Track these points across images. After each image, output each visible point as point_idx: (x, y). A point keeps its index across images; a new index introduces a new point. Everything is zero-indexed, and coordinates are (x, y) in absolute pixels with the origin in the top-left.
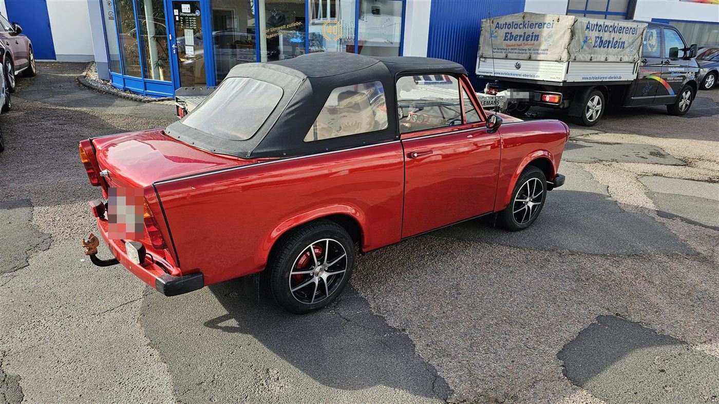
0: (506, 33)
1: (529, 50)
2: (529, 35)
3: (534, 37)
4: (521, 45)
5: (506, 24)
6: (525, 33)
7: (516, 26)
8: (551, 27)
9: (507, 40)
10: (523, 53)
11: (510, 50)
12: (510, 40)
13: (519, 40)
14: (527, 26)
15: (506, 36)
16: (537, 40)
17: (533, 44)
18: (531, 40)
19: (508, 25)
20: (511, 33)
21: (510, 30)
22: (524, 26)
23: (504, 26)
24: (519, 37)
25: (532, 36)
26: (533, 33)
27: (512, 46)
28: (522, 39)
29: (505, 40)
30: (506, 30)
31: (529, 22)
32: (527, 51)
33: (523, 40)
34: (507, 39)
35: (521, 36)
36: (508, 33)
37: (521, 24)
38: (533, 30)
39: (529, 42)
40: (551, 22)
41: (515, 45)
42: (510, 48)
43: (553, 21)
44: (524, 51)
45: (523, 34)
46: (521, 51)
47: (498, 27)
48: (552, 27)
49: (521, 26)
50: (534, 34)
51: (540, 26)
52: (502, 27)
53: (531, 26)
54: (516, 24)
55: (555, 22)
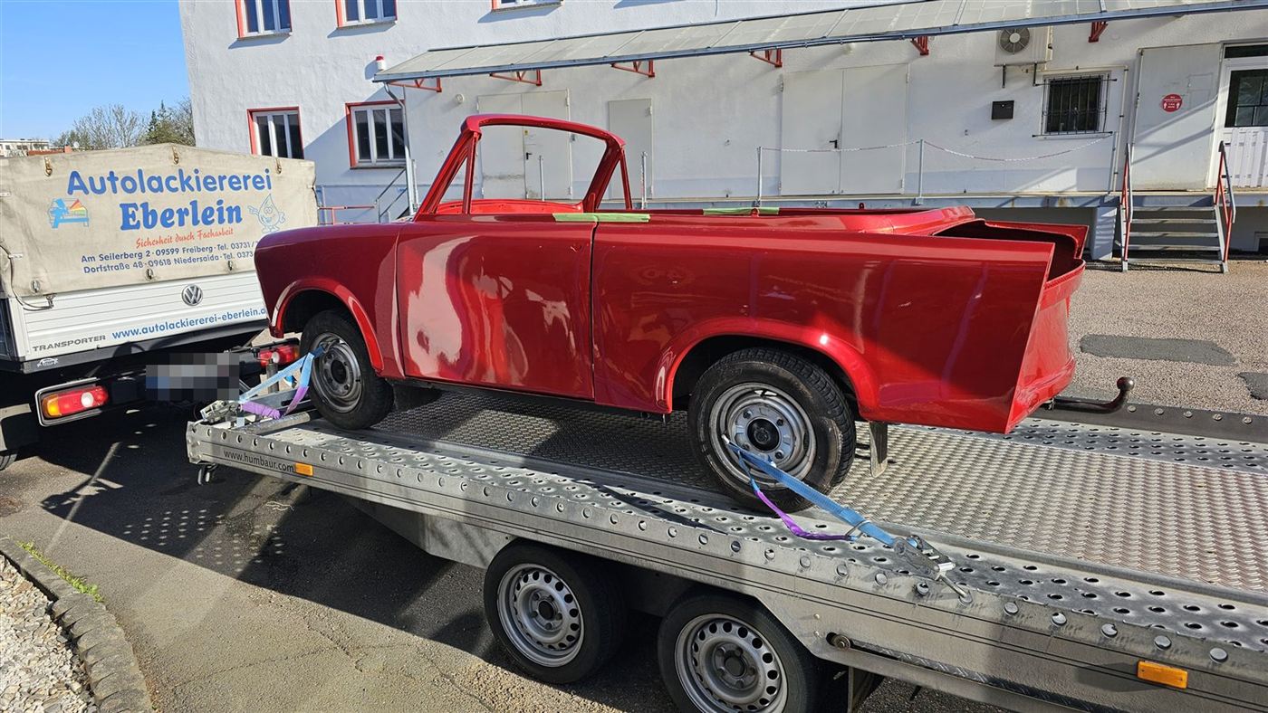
0: (125, 207)
1: (221, 247)
2: (211, 209)
3: (226, 214)
4: (192, 237)
5: (112, 177)
6: (194, 204)
7: (157, 184)
8: (266, 184)
9: (137, 226)
10: (205, 259)
11: (153, 257)
12: (148, 226)
13: (182, 223)
14: (193, 182)
15: (126, 216)
16: (239, 220)
17: (229, 232)
18: (221, 221)
19: (130, 185)
20: (145, 206)
21: (138, 197)
22: (185, 183)
23: (108, 184)
24: (176, 217)
25: (220, 210)
26: (220, 202)
27: (161, 242)
28: (188, 219)
29: (126, 226)
30: (122, 197)
31: (196, 171)
32: (217, 252)
33: (195, 222)
34: (132, 223)
35: (182, 213)
36: (134, 205)
37: (175, 179)
38: (218, 194)
39: (216, 227)
40: (264, 175)
41: (170, 240)
42: (153, 249)
43: (267, 171)
44: (206, 254)
45: (190, 208)
46: (195, 255)
47: (82, 187)
48: (270, 188)
49: (173, 184)
50: (225, 206)
51: (235, 182)
52: (98, 187)
53: (209, 183)
54: (152, 178)
55: (273, 173)
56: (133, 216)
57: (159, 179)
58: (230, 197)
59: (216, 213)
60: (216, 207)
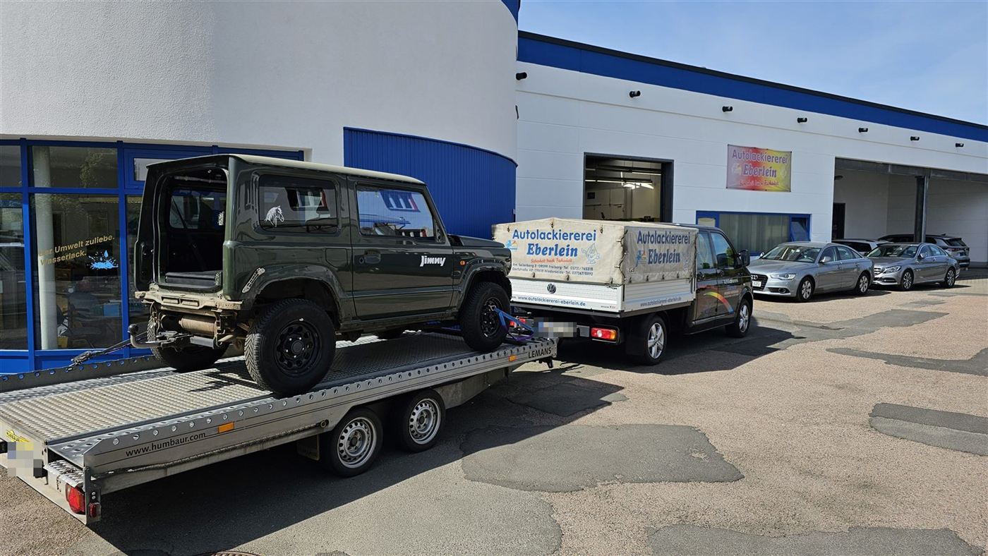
0: (530, 245)
1: (566, 268)
2: (563, 248)
3: (570, 251)
4: (553, 261)
5: (528, 232)
6: (557, 245)
7: (544, 236)
8: (593, 238)
9: (532, 254)
10: (556, 272)
11: (538, 268)
12: (537, 254)
13: (550, 254)
14: (558, 236)
15: (530, 249)
16: (576, 255)
17: (571, 261)
18: (567, 255)
19: (534, 235)
20: (537, 245)
21: (535, 241)
22: (554, 236)
23: (526, 235)
24: (548, 250)
25: (568, 249)
26: (568, 246)
27: (540, 261)
28: (553, 252)
29: (529, 253)
30: (530, 241)
31: (560, 231)
32: (563, 270)
33: (556, 254)
34: (531, 252)
35: (551, 249)
36: (533, 244)
37: (550, 233)
38: (568, 242)
39: (564, 257)
40: (593, 233)
41: (544, 261)
42: (537, 264)
43: (595, 231)
44: (558, 270)
45: (554, 247)
46: (554, 270)
47: (517, 236)
48: (594, 239)
49: (550, 236)
50: (570, 248)
51: (577, 237)
52: (522, 236)
53: (565, 236)
54: (542, 233)
55: (598, 233)
56: (532, 249)
57: (544, 234)
58: (573, 243)
59: (566, 251)
60: (566, 248)
